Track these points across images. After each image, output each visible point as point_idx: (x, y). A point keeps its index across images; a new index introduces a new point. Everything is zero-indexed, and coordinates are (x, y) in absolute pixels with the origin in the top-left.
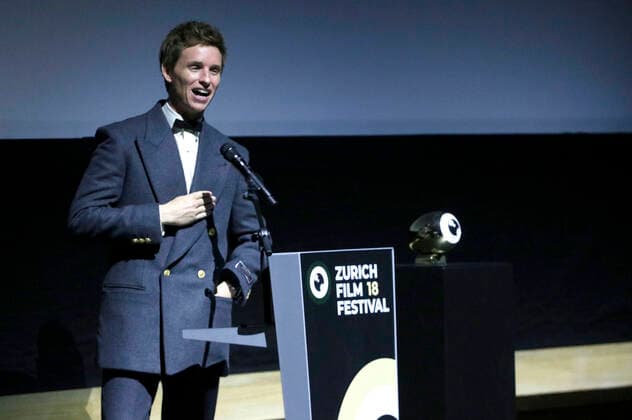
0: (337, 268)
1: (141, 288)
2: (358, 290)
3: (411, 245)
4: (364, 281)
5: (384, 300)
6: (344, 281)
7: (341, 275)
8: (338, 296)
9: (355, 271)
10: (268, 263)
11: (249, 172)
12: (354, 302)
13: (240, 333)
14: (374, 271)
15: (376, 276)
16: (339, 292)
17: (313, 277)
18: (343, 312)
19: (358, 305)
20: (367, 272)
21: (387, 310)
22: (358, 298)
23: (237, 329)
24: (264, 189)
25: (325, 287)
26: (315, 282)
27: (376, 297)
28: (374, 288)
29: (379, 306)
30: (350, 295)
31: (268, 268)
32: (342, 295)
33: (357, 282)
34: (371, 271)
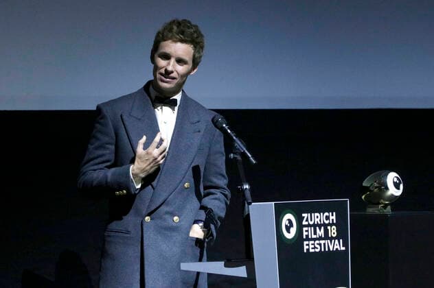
0: (303, 215)
1: (128, 232)
2: (321, 232)
3: (363, 197)
4: (325, 226)
5: (341, 240)
6: (309, 226)
7: (307, 220)
8: (304, 237)
9: (318, 218)
10: (249, 211)
11: (234, 138)
12: (317, 242)
13: (226, 266)
14: (333, 217)
15: (335, 222)
16: (305, 233)
17: (285, 222)
18: (308, 250)
19: (320, 245)
20: (327, 218)
21: (343, 249)
22: (320, 238)
23: (223, 263)
24: (246, 151)
25: (293, 230)
26: (286, 226)
27: (335, 238)
28: (333, 231)
29: (337, 246)
30: (314, 236)
31: (249, 214)
32: (307, 236)
33: (320, 226)
34: (331, 218)
